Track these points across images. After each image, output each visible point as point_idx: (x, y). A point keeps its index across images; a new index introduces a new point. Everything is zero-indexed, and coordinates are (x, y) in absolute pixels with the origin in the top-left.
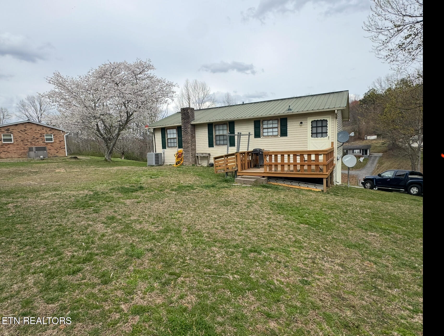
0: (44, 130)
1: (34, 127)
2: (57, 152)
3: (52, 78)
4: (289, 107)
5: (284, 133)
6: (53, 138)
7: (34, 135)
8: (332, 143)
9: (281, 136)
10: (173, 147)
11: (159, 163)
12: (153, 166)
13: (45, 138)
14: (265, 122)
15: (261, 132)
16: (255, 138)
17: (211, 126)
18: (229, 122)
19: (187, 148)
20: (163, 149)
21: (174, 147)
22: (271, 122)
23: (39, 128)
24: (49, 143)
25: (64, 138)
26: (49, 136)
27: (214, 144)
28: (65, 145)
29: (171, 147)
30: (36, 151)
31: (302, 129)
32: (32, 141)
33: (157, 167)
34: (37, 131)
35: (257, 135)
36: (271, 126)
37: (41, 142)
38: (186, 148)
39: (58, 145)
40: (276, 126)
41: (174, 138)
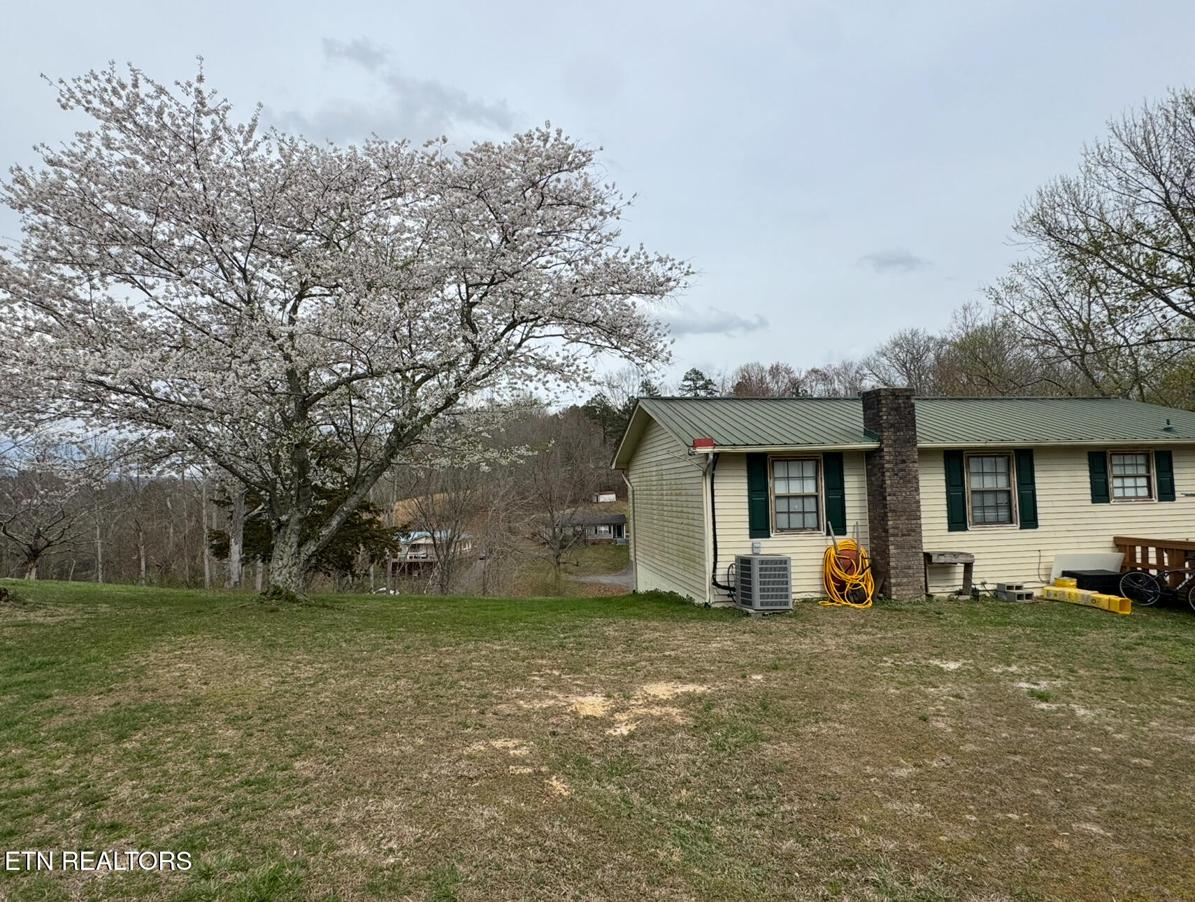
4: (1168, 423)
5: (1167, 493)
9: (1159, 501)
10: (800, 529)
14: (1117, 460)
15: (1111, 486)
16: (1090, 502)
17: (955, 458)
18: (1016, 450)
19: (909, 535)
20: (752, 536)
21: (804, 529)
22: (1131, 460)
27: (969, 519)
29: (789, 530)
35: (1099, 496)
36: (1131, 471)
38: (903, 535)
40: (1143, 470)
41: (803, 497)
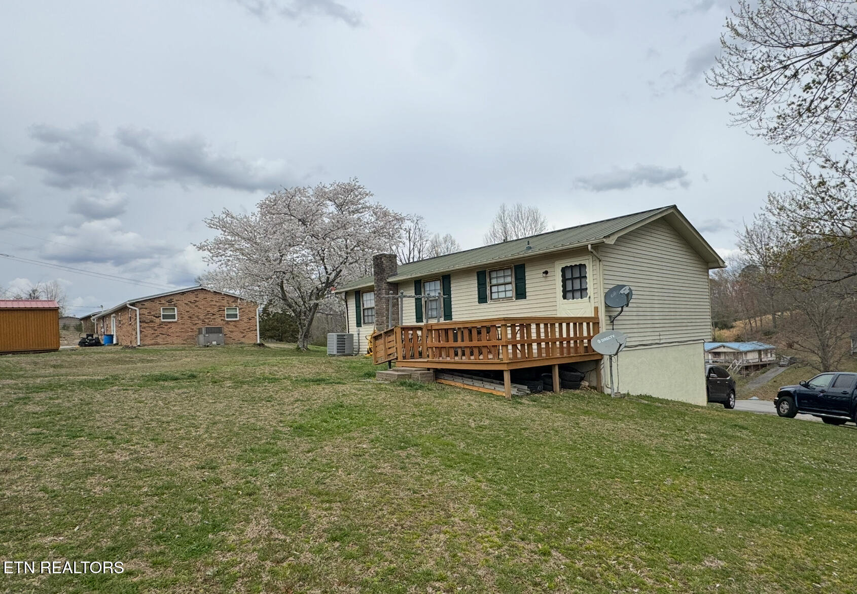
0: (225, 301)
1: (209, 297)
2: (244, 337)
3: (212, 220)
4: (528, 244)
5: (521, 294)
6: (238, 313)
7: (208, 309)
8: (596, 309)
9: (516, 299)
11: (345, 350)
12: (334, 355)
13: (226, 313)
14: (494, 275)
15: (488, 292)
16: (479, 303)
17: (419, 284)
18: (442, 276)
20: (357, 326)
21: (371, 322)
22: (501, 274)
23: (217, 298)
24: (231, 321)
25: (256, 313)
26: (232, 311)
27: (424, 316)
28: (256, 326)
29: (368, 323)
30: (207, 333)
31: (547, 283)
32: (205, 318)
33: (343, 358)
34: (214, 303)
35: (482, 298)
36: (501, 281)
37: (219, 320)
39: (246, 325)
40: (509, 279)
41: (371, 308)
